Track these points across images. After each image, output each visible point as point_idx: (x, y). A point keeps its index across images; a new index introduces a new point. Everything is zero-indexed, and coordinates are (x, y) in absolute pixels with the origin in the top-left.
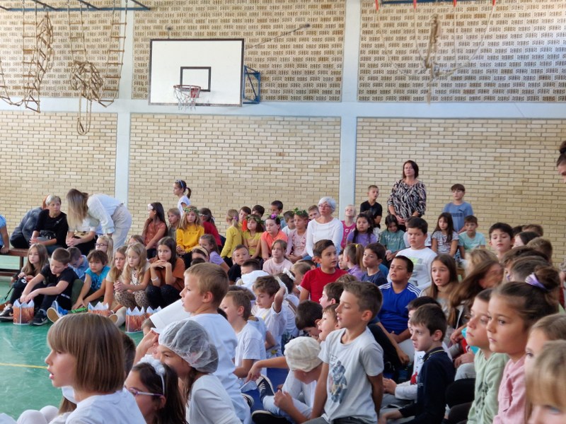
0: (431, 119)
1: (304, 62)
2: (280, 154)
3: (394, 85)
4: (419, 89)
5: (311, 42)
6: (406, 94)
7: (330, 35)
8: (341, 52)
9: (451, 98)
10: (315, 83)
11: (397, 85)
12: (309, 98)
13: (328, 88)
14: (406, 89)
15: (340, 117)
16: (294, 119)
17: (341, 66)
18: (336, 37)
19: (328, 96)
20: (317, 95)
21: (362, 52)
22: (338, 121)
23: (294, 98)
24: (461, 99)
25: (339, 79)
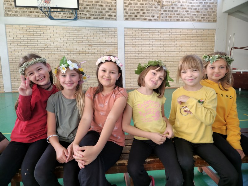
0: (155, 29)
2: (90, 45)
3: (140, 13)
4: (150, 15)
9: (163, 20)
10: (104, 11)
12: (101, 18)
13: (110, 13)
14: (145, 15)
15: (117, 28)
16: (95, 28)
17: (115, 3)
19: (110, 17)
20: (105, 17)
22: (116, 30)
23: (94, 18)
25: (116, 9)
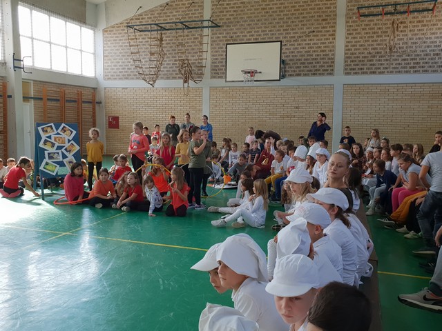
0: (389, 84)
1: (311, 53)
2: (297, 108)
3: (367, 65)
4: (382, 67)
5: (315, 42)
6: (374, 70)
7: (327, 37)
8: (334, 46)
9: (401, 72)
10: (318, 65)
11: (368, 65)
12: (314, 74)
13: (326, 68)
14: (373, 67)
15: (333, 85)
16: (305, 87)
17: (334, 55)
18: (331, 37)
19: (326, 73)
20: (319, 72)
21: (346, 46)
22: (332, 87)
23: (305, 75)
24: (408, 72)
25: (333, 62)
